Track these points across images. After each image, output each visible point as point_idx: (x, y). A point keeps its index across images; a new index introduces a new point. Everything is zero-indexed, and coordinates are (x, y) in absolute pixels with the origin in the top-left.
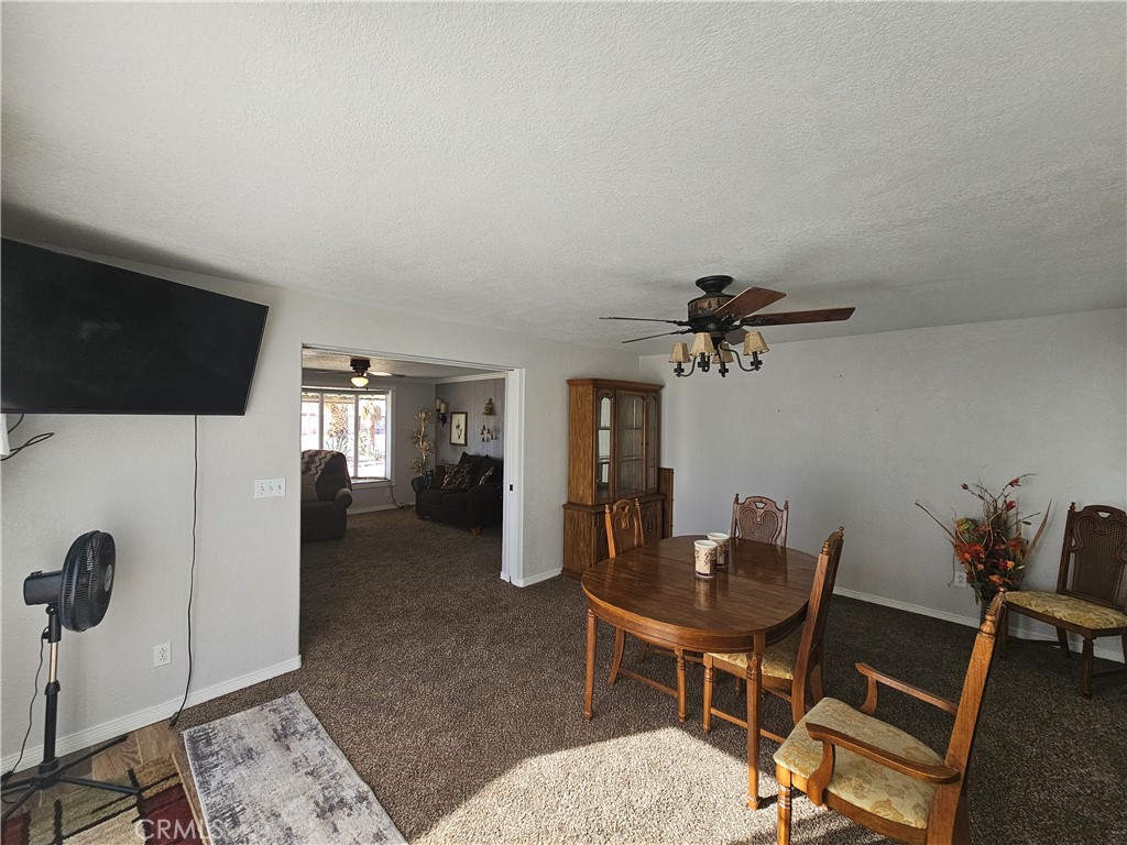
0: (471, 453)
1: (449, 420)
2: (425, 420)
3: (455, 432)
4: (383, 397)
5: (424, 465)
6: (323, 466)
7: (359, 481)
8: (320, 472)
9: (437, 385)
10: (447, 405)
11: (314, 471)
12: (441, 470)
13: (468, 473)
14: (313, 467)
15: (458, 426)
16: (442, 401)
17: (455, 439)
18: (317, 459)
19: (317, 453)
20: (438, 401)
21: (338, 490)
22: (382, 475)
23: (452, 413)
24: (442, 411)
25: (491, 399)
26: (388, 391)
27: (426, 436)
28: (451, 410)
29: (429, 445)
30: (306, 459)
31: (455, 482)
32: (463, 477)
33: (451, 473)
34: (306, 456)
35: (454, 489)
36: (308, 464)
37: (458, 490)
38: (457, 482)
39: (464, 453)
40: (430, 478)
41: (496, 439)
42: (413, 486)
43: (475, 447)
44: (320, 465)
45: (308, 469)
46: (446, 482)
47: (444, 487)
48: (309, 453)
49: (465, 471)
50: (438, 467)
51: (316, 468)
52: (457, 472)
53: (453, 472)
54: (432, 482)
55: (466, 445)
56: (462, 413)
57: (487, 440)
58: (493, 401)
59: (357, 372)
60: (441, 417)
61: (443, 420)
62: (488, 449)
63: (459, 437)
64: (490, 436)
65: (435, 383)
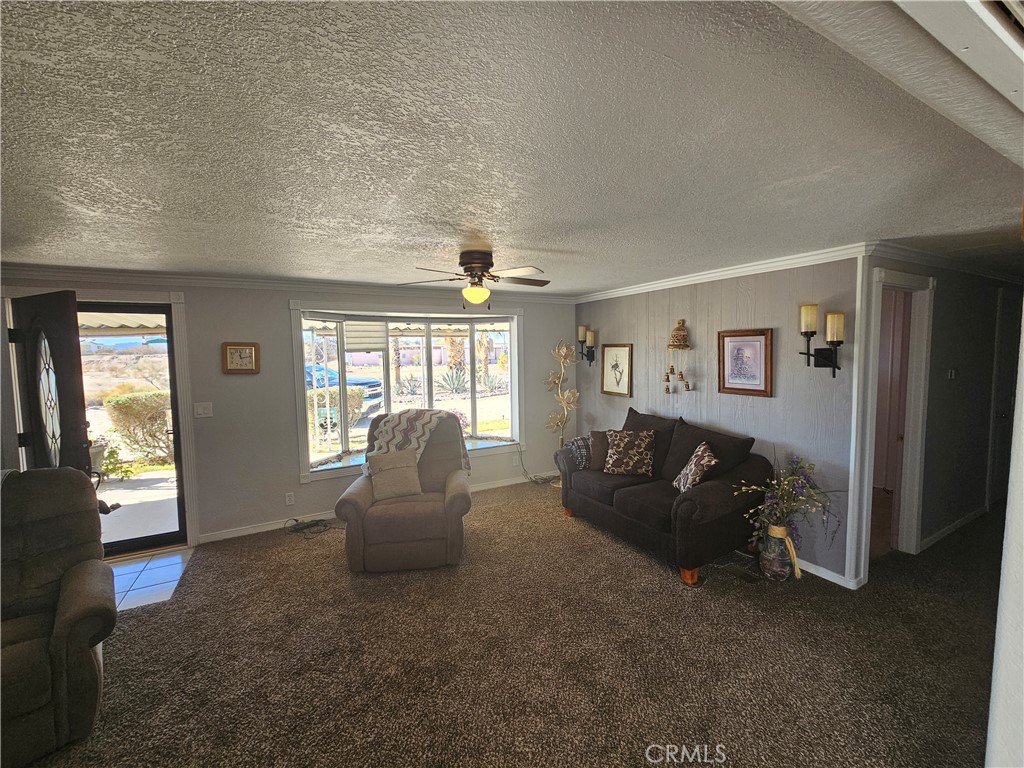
0: (642, 410)
1: (598, 355)
2: (566, 357)
3: (610, 374)
4: (505, 326)
5: (564, 422)
6: (427, 435)
8: (423, 446)
9: (578, 307)
10: (596, 334)
11: (414, 444)
12: (601, 438)
13: (649, 447)
14: (413, 437)
15: (615, 366)
16: (588, 328)
17: (610, 386)
18: (419, 424)
19: (420, 413)
20: (581, 330)
21: (449, 473)
23: (605, 346)
24: (589, 343)
25: (684, 321)
26: (512, 318)
27: (565, 380)
28: (602, 341)
29: (574, 395)
30: (404, 425)
31: (628, 463)
32: (641, 454)
33: (618, 446)
34: (404, 420)
35: (628, 474)
36: (406, 433)
37: (634, 478)
38: (631, 464)
39: (631, 409)
40: (584, 451)
41: (694, 389)
42: (556, 462)
43: (652, 400)
44: (424, 434)
45: (406, 441)
46: (611, 462)
47: (608, 469)
48: (407, 415)
49: (643, 445)
50: (594, 434)
51: (418, 439)
52: (630, 446)
53: (622, 445)
54: (589, 458)
55: (631, 396)
56: (624, 346)
57: (675, 391)
58: (687, 324)
59: (472, 276)
60: (585, 352)
61: (591, 356)
62: (676, 406)
63: (618, 383)
64: (681, 385)
65: (575, 302)
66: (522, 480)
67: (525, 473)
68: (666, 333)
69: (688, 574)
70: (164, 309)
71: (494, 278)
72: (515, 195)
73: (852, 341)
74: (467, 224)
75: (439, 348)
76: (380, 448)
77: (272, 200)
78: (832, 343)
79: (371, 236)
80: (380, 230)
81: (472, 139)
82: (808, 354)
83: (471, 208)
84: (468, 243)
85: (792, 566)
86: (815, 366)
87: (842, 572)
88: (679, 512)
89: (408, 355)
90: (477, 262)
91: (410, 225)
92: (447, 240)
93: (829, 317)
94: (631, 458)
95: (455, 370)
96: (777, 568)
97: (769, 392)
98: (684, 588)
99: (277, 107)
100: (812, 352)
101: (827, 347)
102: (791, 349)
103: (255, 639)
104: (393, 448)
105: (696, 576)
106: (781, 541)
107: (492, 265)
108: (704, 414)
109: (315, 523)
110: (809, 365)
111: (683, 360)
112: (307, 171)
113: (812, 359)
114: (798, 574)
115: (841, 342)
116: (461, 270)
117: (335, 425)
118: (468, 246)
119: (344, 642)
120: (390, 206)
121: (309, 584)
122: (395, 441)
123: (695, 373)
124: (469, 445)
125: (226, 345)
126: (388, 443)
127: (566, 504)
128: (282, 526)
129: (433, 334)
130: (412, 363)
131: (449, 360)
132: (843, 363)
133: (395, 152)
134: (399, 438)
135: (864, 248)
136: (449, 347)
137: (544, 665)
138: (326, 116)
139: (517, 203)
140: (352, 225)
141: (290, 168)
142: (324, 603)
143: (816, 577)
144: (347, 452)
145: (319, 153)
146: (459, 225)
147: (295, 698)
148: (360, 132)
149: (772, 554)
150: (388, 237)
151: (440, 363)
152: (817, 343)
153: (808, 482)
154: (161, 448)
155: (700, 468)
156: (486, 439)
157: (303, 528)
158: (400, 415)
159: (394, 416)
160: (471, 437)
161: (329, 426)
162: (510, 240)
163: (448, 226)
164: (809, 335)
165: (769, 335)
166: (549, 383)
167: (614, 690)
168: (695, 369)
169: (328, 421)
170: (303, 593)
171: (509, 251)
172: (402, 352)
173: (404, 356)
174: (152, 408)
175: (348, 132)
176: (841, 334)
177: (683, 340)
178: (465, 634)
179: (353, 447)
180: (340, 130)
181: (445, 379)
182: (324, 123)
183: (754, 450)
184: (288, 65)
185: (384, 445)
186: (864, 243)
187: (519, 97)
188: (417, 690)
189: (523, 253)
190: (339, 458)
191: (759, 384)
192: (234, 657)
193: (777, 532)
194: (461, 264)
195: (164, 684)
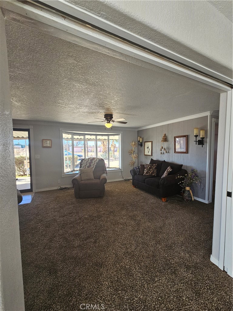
0: (155, 159)
1: (143, 145)
2: (134, 145)
3: (146, 150)
5: (134, 163)
7: (110, 169)
8: (94, 167)
9: (138, 131)
10: (143, 139)
11: (92, 166)
12: (143, 167)
13: (156, 168)
15: (148, 148)
16: (141, 137)
17: (146, 153)
18: (93, 161)
19: (94, 158)
20: (139, 137)
21: (101, 174)
22: (118, 167)
24: (141, 141)
25: (165, 134)
26: (120, 134)
27: (134, 152)
28: (144, 141)
29: (136, 155)
30: (89, 161)
31: (150, 172)
32: (153, 170)
33: (147, 168)
34: (89, 160)
35: (150, 175)
36: (90, 163)
37: (151, 176)
38: (151, 173)
39: (152, 159)
40: (138, 170)
41: (168, 153)
42: (131, 173)
43: (157, 157)
44: (95, 164)
45: (90, 165)
46: (145, 172)
47: (145, 174)
48: (90, 159)
49: (154, 168)
50: (141, 165)
51: (93, 165)
52: (150, 168)
53: (148, 168)
54: (139, 172)
55: (152, 156)
56: (150, 142)
57: (163, 153)
58: (166, 135)
59: (108, 121)
60: (140, 144)
61: (141, 145)
62: (164, 157)
63: (148, 152)
64: (165, 152)
65: (137, 130)
66: (122, 179)
67: (123, 178)
68: (161, 138)
69: (163, 199)
70: (28, 130)
71: (113, 121)
72: (116, 99)
73: (207, 138)
74: (106, 107)
75: (100, 147)
76: (83, 167)
77: (60, 100)
78: (202, 138)
79: (82, 110)
80: (84, 108)
81: (105, 86)
82: (196, 141)
83: (106, 102)
84: (106, 112)
85: (191, 197)
86: (198, 145)
87: (205, 199)
88: (161, 182)
89: (90, 149)
90: (109, 117)
91: (92, 107)
92: (101, 111)
93: (201, 131)
94: (151, 171)
95: (104, 153)
96: (187, 198)
97: (187, 152)
98: (162, 202)
99: (65, 80)
100: (197, 141)
101: (201, 139)
102: (192, 140)
103: (52, 210)
104: (86, 167)
105: (166, 200)
106: (189, 191)
107: (113, 118)
108: (171, 159)
109: (66, 188)
110: (196, 144)
111: (165, 145)
112: (69, 94)
113: (197, 143)
114: (193, 199)
115: (204, 138)
116: (105, 119)
117: (70, 166)
118: (106, 113)
119: (74, 211)
120: (87, 102)
121: (65, 200)
122: (87, 166)
123: (168, 148)
124: (107, 169)
125: (43, 140)
126: (85, 166)
127: (133, 184)
128: (57, 188)
129: (98, 140)
130: (92, 152)
131: (103, 150)
132: (205, 143)
133: (89, 89)
134: (88, 165)
135: (209, 113)
136: (103, 146)
137: (124, 216)
138: (75, 82)
139: (117, 101)
140: (78, 107)
141: (65, 93)
142: (69, 204)
143: (198, 201)
144: (74, 170)
145: (72, 90)
146: (104, 107)
147: (63, 220)
148: (81, 85)
149: (186, 195)
150: (86, 110)
151: (100, 152)
152: (198, 138)
153: (195, 175)
154: (22, 172)
155: (168, 172)
156: (112, 168)
157: (63, 189)
158: (88, 159)
159: (87, 159)
160: (108, 168)
161: (68, 166)
162: (117, 111)
163: (101, 107)
164: (196, 136)
165: (187, 137)
166: (130, 152)
167: (140, 221)
168: (168, 147)
169: (68, 165)
170: (63, 202)
171: (117, 114)
172: (89, 148)
173: (89, 149)
174: (20, 160)
175: (79, 85)
176: (204, 136)
177: (165, 139)
178: (104, 210)
179: (75, 169)
180: (77, 85)
181: (101, 155)
182: (74, 84)
183: (183, 168)
184: (69, 73)
185: (84, 166)
186: (209, 112)
187: (114, 78)
188: (92, 220)
189: (121, 115)
190: (72, 172)
191: (184, 150)
192: (48, 213)
193: (188, 188)
194: (105, 117)
195: (32, 218)
